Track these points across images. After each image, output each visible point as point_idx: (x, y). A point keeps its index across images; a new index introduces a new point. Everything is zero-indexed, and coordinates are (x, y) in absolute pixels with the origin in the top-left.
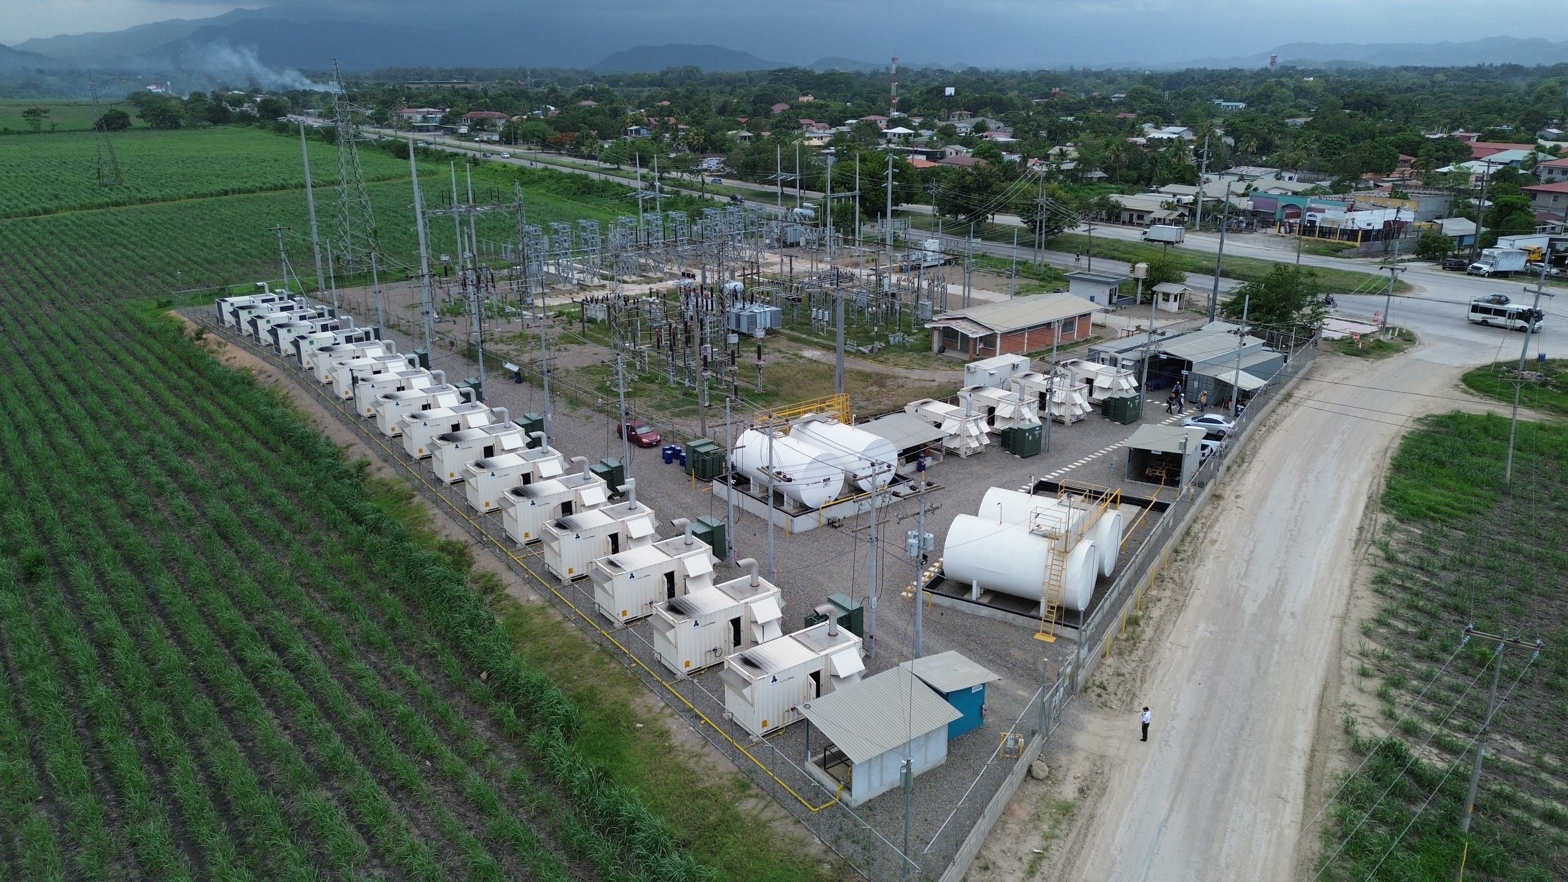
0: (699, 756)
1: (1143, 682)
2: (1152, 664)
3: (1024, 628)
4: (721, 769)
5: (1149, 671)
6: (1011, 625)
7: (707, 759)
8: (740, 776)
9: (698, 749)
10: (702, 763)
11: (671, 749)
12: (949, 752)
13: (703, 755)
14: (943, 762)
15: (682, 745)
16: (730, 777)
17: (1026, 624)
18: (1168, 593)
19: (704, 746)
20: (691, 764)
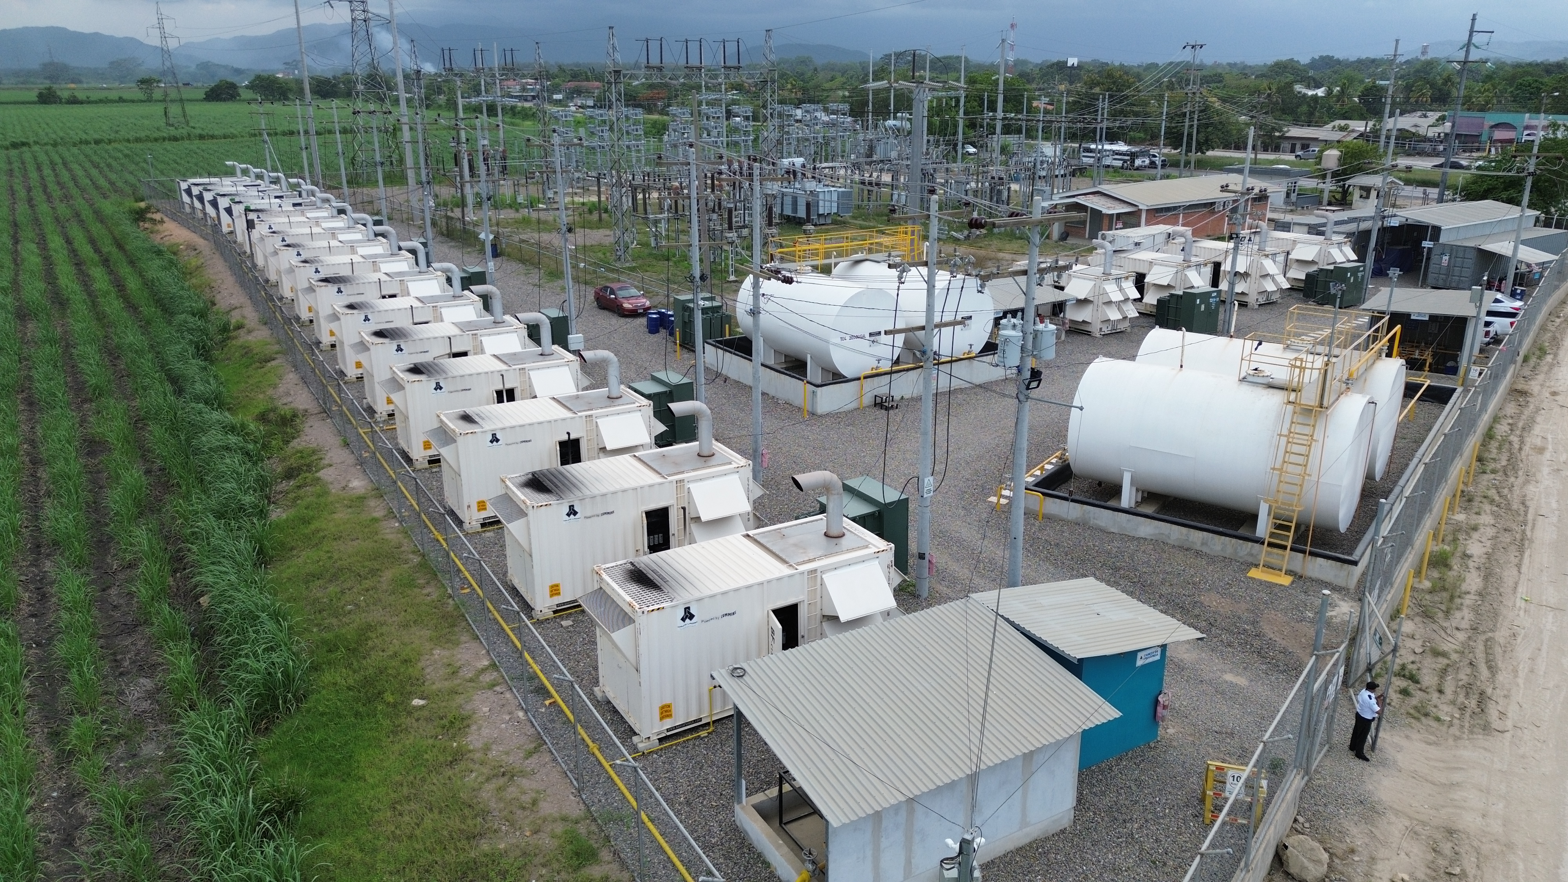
0: (509, 775)
1: (1492, 668)
2: (1501, 636)
3: (1227, 561)
4: (547, 808)
5: (1498, 650)
6: (1198, 553)
7: (525, 783)
8: (582, 829)
9: (514, 760)
10: (512, 792)
11: (457, 757)
12: (1080, 800)
13: (523, 774)
14: (1066, 821)
15: (487, 749)
16: (559, 829)
17: (1229, 552)
18: (1486, 519)
19: (530, 754)
20: (487, 793)
